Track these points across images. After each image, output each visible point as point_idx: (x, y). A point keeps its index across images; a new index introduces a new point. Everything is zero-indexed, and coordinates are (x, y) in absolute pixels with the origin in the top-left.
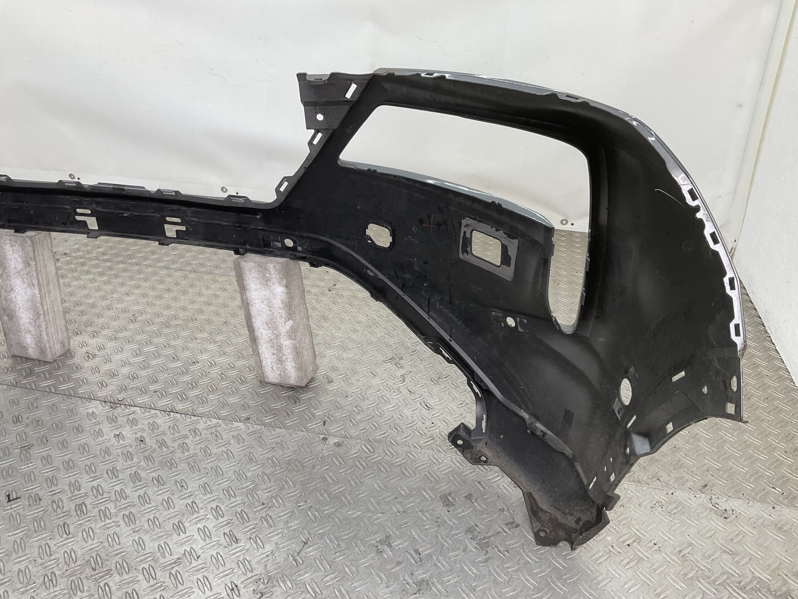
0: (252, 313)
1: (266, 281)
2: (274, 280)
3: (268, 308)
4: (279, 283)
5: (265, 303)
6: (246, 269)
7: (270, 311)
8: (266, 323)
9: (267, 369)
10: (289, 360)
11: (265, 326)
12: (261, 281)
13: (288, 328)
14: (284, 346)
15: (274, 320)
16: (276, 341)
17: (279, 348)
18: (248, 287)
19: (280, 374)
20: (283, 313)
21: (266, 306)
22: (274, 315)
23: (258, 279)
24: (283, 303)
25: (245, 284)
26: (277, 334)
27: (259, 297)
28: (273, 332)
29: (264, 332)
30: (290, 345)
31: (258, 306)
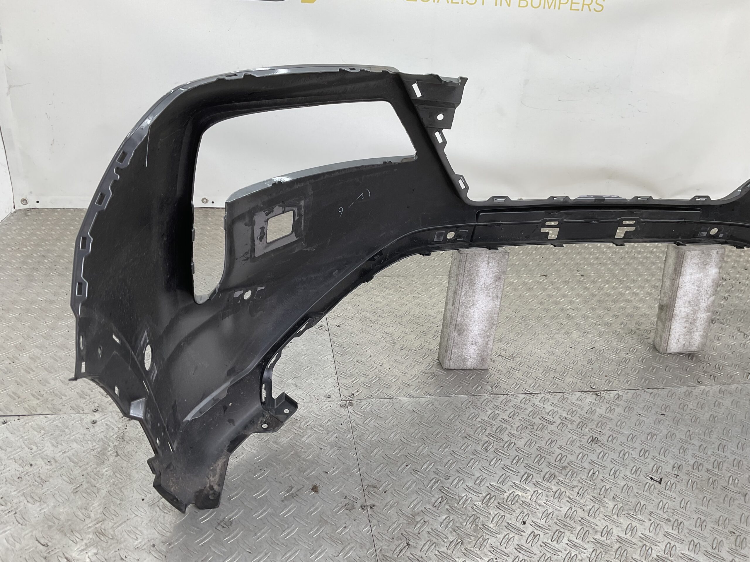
0: (678, 295)
1: (704, 265)
2: (713, 264)
3: (697, 288)
4: (717, 265)
5: (695, 284)
6: (689, 257)
7: (698, 290)
8: (689, 302)
9: (673, 342)
10: (699, 331)
11: (687, 304)
12: (700, 265)
13: (709, 303)
14: (699, 318)
15: (699, 298)
16: (693, 316)
17: (693, 322)
18: (685, 273)
19: (684, 344)
20: (710, 291)
21: (695, 287)
22: (700, 294)
23: (697, 264)
24: (713, 282)
25: (682, 270)
26: (697, 309)
27: (691, 280)
28: (693, 308)
29: (683, 309)
30: (706, 317)
31: (687, 287)
